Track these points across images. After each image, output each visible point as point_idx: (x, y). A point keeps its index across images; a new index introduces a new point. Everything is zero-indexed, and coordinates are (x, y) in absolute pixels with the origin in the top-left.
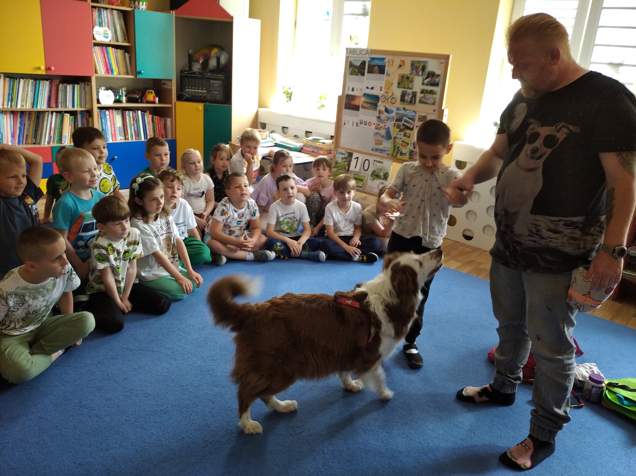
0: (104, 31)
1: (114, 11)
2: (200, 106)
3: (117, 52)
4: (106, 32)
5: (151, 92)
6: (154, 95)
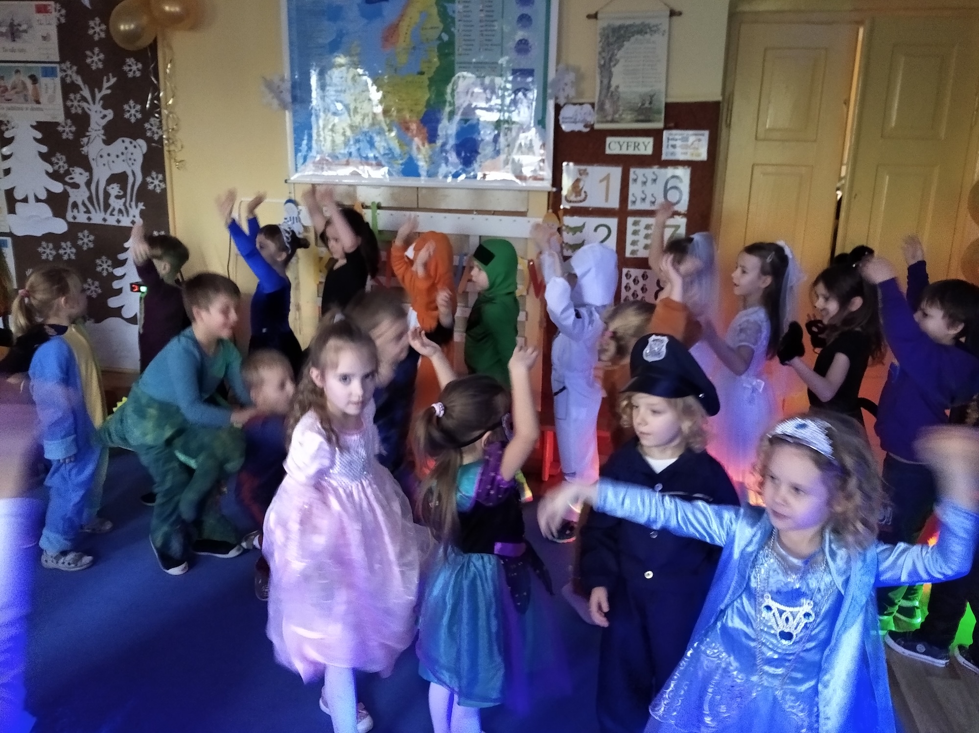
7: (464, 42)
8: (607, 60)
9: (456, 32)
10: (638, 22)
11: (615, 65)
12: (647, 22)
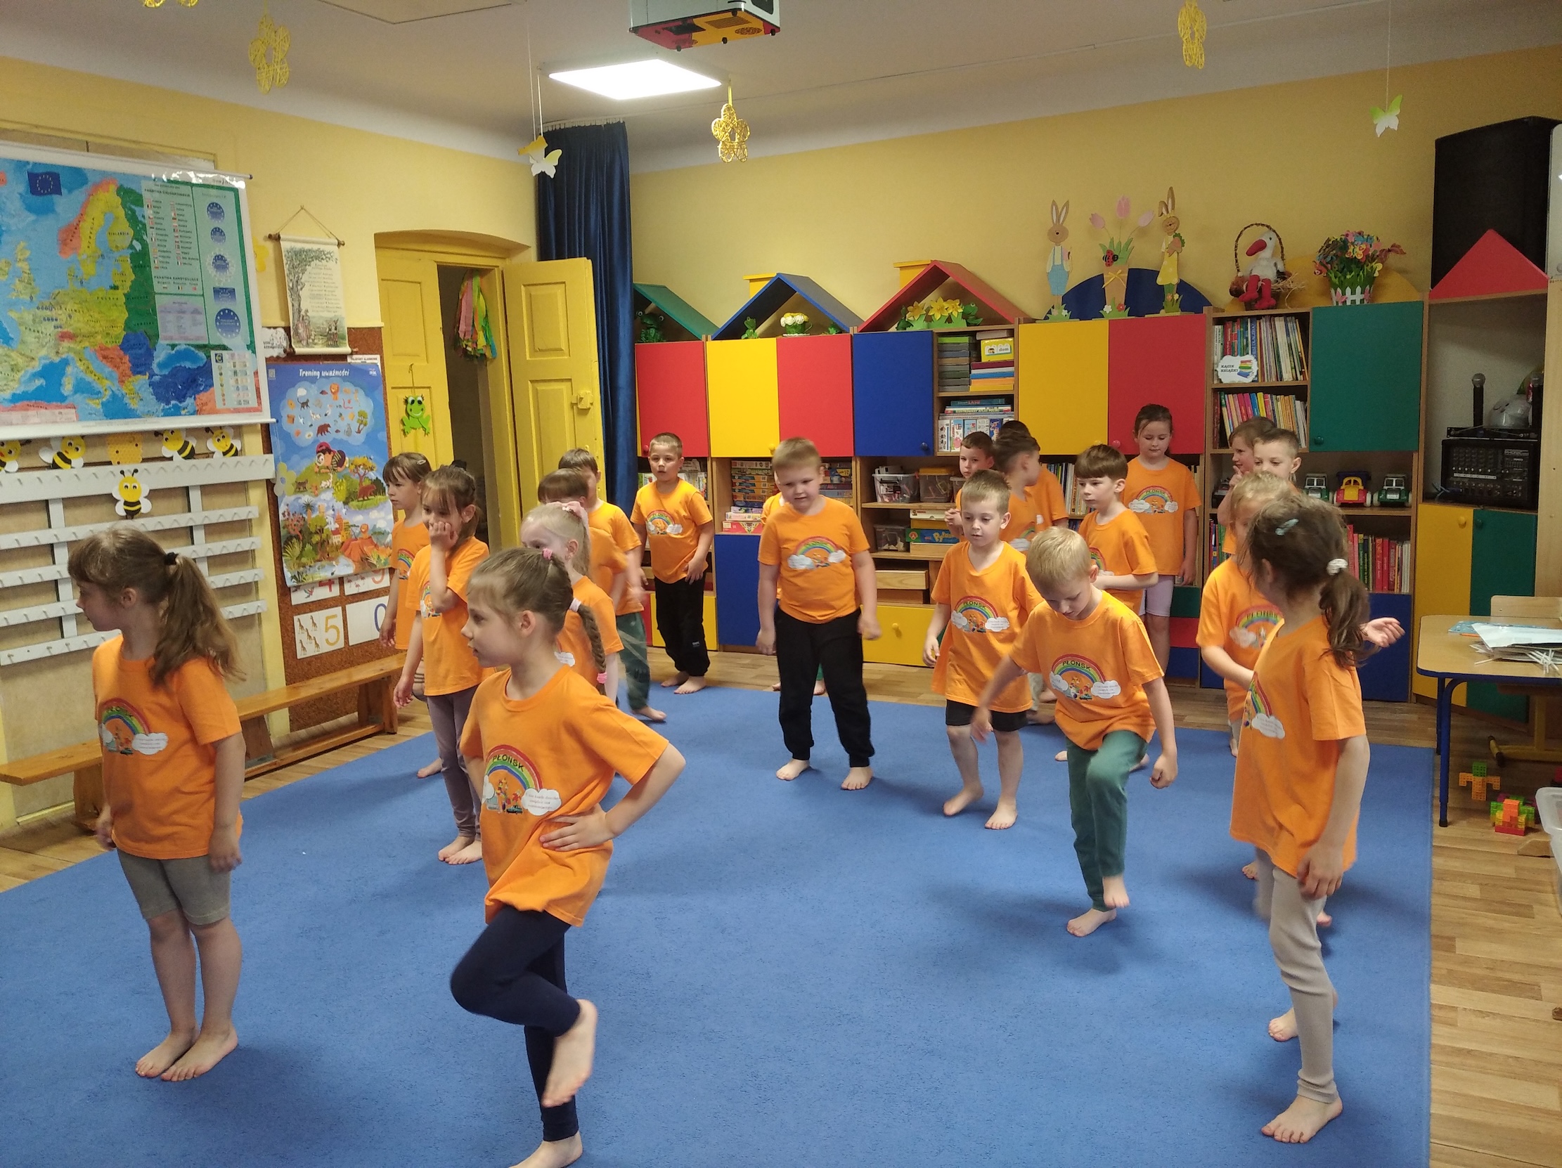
0: (1242, 362)
1: (1276, 318)
2: (1465, 514)
3: (1277, 400)
4: (1248, 364)
5: (1355, 482)
6: (1362, 487)
7: (159, 254)
8: (295, 283)
9: (148, 241)
10: (315, 247)
11: (301, 289)
12: (322, 247)
